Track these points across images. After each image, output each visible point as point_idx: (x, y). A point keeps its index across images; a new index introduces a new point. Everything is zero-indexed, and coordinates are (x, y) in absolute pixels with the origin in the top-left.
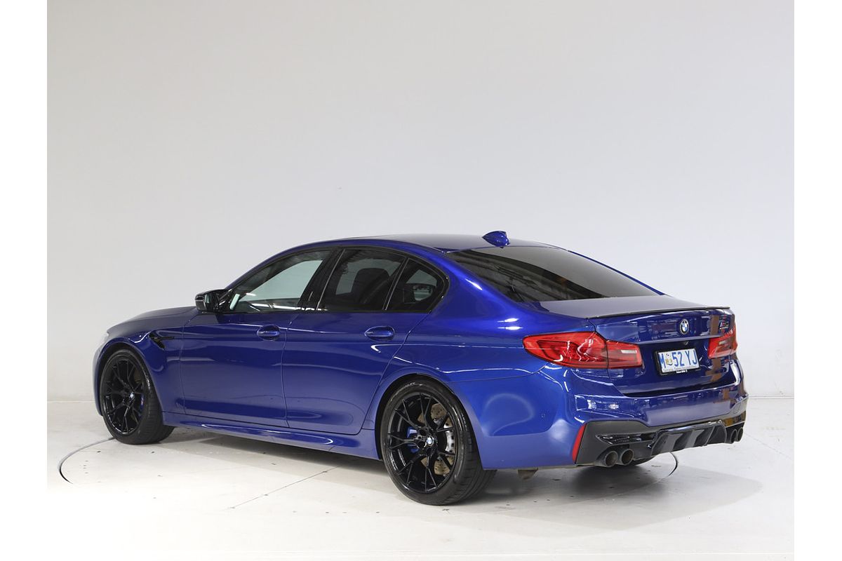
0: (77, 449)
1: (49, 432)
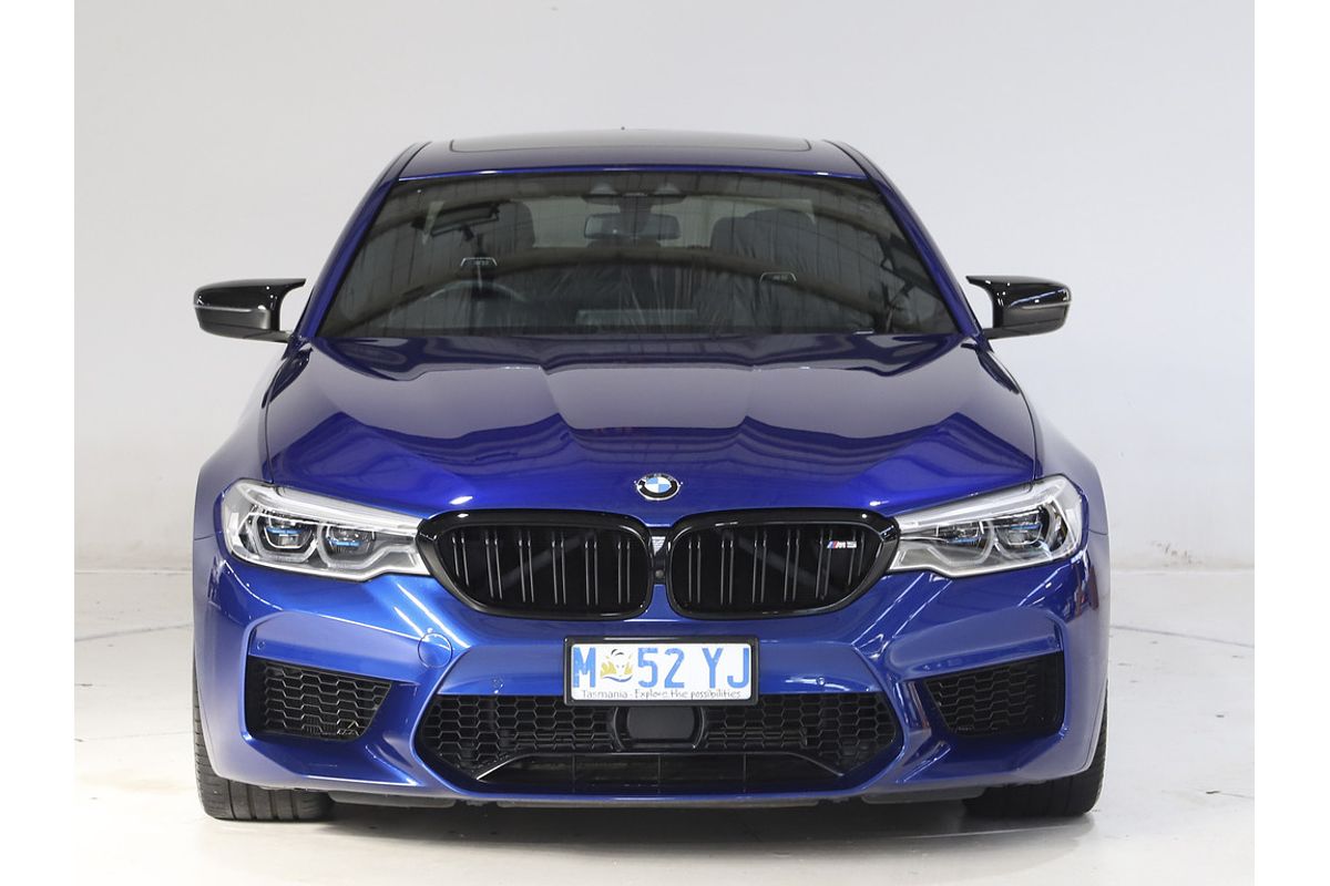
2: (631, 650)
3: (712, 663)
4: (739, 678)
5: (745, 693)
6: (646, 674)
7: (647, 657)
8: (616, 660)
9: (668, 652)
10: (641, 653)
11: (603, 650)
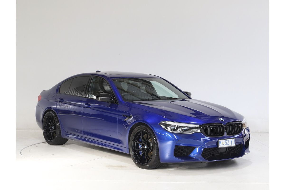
0: (26, 147)
1: (16, 141)
2: (224, 140)
3: (232, 141)
4: (234, 143)
5: (234, 145)
6: (225, 143)
7: (226, 141)
8: (223, 142)
9: (228, 141)
10: (225, 141)
11: (222, 141)
